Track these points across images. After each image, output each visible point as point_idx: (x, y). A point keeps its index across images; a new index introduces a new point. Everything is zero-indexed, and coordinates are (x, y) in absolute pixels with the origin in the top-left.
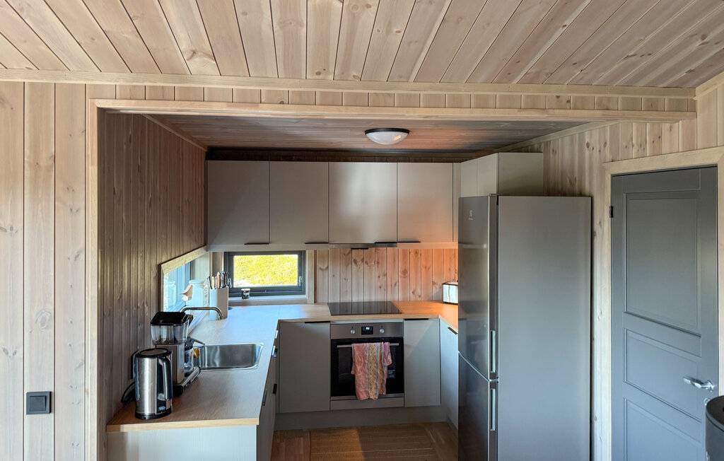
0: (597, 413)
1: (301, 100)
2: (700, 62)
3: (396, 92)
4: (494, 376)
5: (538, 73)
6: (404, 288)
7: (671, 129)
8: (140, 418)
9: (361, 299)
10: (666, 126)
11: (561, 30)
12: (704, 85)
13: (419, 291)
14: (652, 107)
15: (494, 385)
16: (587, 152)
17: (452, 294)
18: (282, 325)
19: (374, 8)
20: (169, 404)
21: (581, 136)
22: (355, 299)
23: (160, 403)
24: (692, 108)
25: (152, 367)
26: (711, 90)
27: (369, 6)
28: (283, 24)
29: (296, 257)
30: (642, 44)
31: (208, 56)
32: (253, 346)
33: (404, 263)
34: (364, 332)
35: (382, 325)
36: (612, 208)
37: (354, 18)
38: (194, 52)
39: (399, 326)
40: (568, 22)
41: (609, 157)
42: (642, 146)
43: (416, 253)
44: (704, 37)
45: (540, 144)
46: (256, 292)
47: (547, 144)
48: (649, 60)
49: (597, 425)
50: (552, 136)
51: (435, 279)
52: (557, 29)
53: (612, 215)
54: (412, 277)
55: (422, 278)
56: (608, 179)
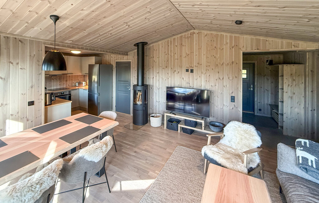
0: (113, 97)
4: (99, 93)
6: (66, 84)
10: (124, 56)
12: (129, 52)
13: (70, 85)
15: (99, 95)
16: (111, 58)
21: (110, 55)
33: (66, 79)
36: (116, 66)
41: (116, 59)
49: (113, 99)
50: (104, 54)
51: (74, 82)
53: (116, 68)
54: (68, 82)
55: (71, 82)
56: (115, 62)
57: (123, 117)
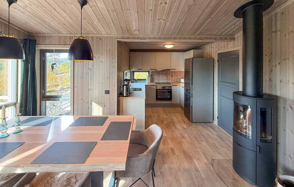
0: (214, 103)
1: (154, 38)
2: (235, 29)
3: (172, 36)
4: (192, 94)
5: (201, 33)
6: (172, 80)
7: (230, 43)
8: (123, 96)
9: (162, 82)
10: (229, 43)
11: (205, 24)
12: (236, 34)
13: (175, 80)
14: (226, 39)
15: (192, 96)
16: (213, 49)
17: (183, 81)
18: (146, 85)
19: (169, 22)
20: (128, 95)
21: (212, 45)
22: (161, 82)
23: (127, 94)
24: (234, 39)
25: (126, 87)
26: (238, 35)
27: (169, 21)
28: (152, 25)
29: (148, 73)
30: (222, 27)
31: (138, 31)
32: (141, 88)
33: (172, 74)
34: (163, 88)
35: (167, 87)
36: (218, 60)
37: (166, 23)
38: (135, 30)
39: (171, 87)
40: (206, 23)
41: (217, 50)
42: (224, 47)
43: (175, 72)
44: (235, 25)
45: (203, 48)
46: (138, 80)
47: (204, 48)
48: (224, 29)
49: (214, 105)
50: (205, 46)
51: (179, 78)
52: (204, 24)
53: (218, 62)
54: (174, 77)
55: (176, 78)
56: (217, 54)
57: (223, 141)
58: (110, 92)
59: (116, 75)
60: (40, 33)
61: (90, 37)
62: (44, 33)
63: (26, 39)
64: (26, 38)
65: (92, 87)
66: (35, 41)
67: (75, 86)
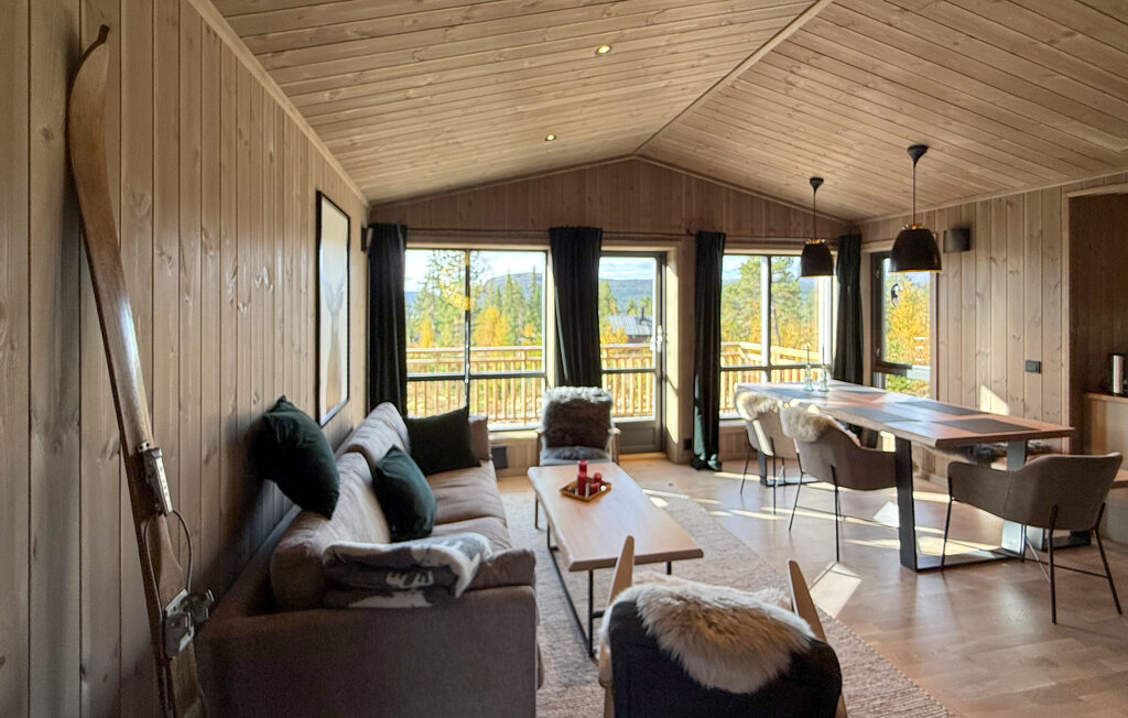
58: (1045, 367)
59: (1064, 314)
60: (869, 218)
61: (978, 206)
62: (875, 216)
63: (842, 237)
64: (844, 233)
65: (986, 347)
66: (860, 236)
67: (940, 340)
